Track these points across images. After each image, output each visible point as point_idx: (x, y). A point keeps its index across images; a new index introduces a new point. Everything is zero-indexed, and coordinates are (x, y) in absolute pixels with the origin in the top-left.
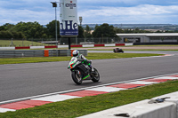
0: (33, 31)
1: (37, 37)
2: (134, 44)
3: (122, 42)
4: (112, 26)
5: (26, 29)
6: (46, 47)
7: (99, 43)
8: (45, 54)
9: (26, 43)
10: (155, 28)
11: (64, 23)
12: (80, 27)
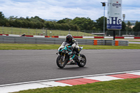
0: (86, 25)
1: (89, 29)
5: (80, 23)
6: (95, 38)
7: (138, 36)
9: (80, 33)
11: (111, 19)
12: (123, 23)
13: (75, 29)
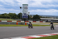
0: (13, 16)
1: (14, 18)
2: (46, 22)
3: (42, 21)
4: (39, 16)
5: (11, 15)
6: (17, 21)
7: (34, 21)
8: (17, 24)
9: (11, 20)
10: (53, 17)
11: (23, 14)
12: (28, 15)
13: (8, 18)
